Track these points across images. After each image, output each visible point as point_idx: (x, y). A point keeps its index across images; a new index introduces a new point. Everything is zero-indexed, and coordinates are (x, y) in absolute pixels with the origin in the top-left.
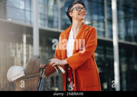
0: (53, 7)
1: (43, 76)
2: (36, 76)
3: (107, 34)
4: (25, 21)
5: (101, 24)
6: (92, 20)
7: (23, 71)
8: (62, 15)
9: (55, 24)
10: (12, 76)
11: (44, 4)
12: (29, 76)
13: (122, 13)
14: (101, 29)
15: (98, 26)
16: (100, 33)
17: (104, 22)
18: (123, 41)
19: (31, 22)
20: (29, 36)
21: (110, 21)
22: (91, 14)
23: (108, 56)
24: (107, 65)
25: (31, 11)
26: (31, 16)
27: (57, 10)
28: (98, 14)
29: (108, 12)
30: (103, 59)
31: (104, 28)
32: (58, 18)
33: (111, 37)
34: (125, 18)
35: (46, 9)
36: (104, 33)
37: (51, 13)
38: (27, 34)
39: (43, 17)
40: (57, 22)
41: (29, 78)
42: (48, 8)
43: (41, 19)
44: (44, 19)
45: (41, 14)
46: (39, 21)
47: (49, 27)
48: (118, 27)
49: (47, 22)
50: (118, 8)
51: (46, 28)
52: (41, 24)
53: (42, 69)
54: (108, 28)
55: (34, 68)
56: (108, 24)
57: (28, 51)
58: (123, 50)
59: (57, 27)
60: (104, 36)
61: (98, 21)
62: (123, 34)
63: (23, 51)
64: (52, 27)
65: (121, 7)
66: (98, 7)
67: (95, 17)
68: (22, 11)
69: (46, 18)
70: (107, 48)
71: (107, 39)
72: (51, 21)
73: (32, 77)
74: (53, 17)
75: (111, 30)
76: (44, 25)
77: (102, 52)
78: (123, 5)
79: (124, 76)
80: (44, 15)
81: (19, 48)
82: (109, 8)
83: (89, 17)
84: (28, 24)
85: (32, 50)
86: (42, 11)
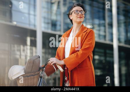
0: (57, 11)
1: (43, 75)
2: (36, 75)
3: (108, 38)
4: (30, 24)
5: (102, 28)
6: (93, 24)
7: (23, 70)
8: (64, 19)
9: (58, 27)
10: (12, 74)
11: (48, 8)
12: (29, 75)
13: (122, 18)
14: (102, 33)
15: (99, 30)
16: (101, 37)
17: (105, 26)
18: (122, 44)
19: (35, 26)
20: (33, 38)
21: (111, 25)
22: (93, 18)
23: (108, 59)
24: (107, 67)
25: (35, 15)
26: (35, 19)
27: (60, 14)
28: (99, 18)
29: (108, 16)
30: (104, 61)
31: (105, 32)
32: (60, 22)
33: (112, 40)
34: (125, 23)
35: (50, 13)
36: (105, 37)
37: (54, 17)
38: (31, 36)
39: (46, 21)
40: (60, 25)
41: (29, 76)
42: (51, 12)
43: (45, 23)
44: (48, 23)
45: (45, 18)
46: (43, 25)
47: (52, 30)
48: (119, 31)
49: (50, 26)
50: (118, 13)
51: (50, 31)
52: (45, 28)
53: (42, 68)
54: (109, 32)
55: (33, 67)
56: (109, 28)
57: (32, 53)
58: (122, 53)
59: (60, 30)
60: (105, 40)
61: (99, 25)
62: (123, 38)
63: (27, 53)
64: (55, 30)
65: (121, 12)
66: (99, 12)
67: (97, 21)
68: (27, 15)
69: (50, 21)
70: (108, 51)
71: (108, 42)
72: (54, 25)
73: (31, 76)
74: (56, 21)
75: (112, 34)
76: (48, 28)
77: (103, 54)
78: (124, 10)
79: (124, 78)
80: (48, 19)
81: (24, 50)
82: (109, 13)
83: (91, 21)
84: (32, 28)
85: (36, 52)
86: (45, 15)
